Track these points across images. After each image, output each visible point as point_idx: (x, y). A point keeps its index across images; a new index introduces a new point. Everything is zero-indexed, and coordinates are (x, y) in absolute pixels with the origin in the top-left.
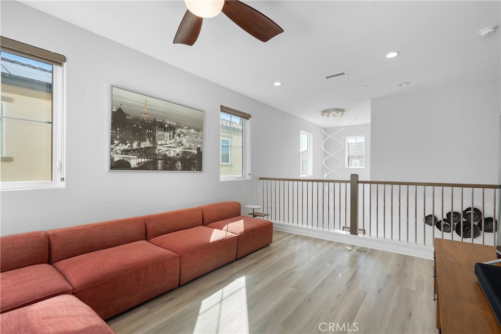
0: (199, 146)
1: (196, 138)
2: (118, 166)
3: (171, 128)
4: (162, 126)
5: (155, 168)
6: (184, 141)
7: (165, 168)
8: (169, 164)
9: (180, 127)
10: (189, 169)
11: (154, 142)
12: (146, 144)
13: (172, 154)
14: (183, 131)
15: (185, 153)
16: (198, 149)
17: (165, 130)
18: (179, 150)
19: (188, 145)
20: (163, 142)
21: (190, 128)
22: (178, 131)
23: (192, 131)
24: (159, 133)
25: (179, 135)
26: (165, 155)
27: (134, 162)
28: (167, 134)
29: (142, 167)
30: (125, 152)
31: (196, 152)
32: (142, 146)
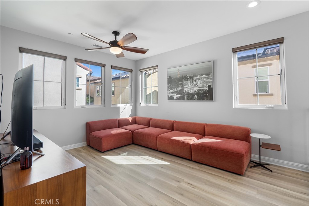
0: (209, 84)
1: (207, 79)
2: (171, 99)
3: (191, 78)
4: (186, 79)
5: (184, 100)
6: (199, 83)
7: (188, 99)
8: (191, 97)
9: (196, 76)
10: (203, 100)
11: (183, 87)
12: (180, 88)
13: (192, 91)
14: (198, 77)
15: (199, 90)
16: (209, 86)
17: (188, 80)
18: (196, 89)
19: (201, 85)
20: (187, 86)
21: (202, 75)
22: (195, 78)
23: (204, 76)
24: (185, 82)
25: (195, 81)
26: (188, 93)
27: (175, 97)
28: (189, 82)
29: (178, 99)
30: (172, 93)
31: (207, 89)
32: (178, 90)
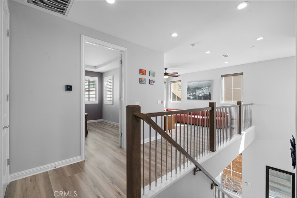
0: (210, 92)
1: (209, 89)
2: (189, 99)
3: (200, 88)
4: (198, 88)
5: (196, 99)
6: (204, 91)
7: (198, 99)
8: (200, 98)
9: (203, 87)
10: (206, 99)
11: (196, 93)
12: (194, 93)
13: (200, 95)
14: (204, 88)
15: (204, 95)
16: (209, 93)
17: (198, 89)
18: (203, 94)
19: (205, 92)
20: (198, 92)
21: (206, 87)
22: (202, 89)
23: (207, 88)
24: (197, 90)
25: (203, 90)
26: (199, 96)
27: (191, 98)
28: (199, 90)
29: (193, 99)
30: (190, 96)
31: (209, 94)
32: (193, 94)
